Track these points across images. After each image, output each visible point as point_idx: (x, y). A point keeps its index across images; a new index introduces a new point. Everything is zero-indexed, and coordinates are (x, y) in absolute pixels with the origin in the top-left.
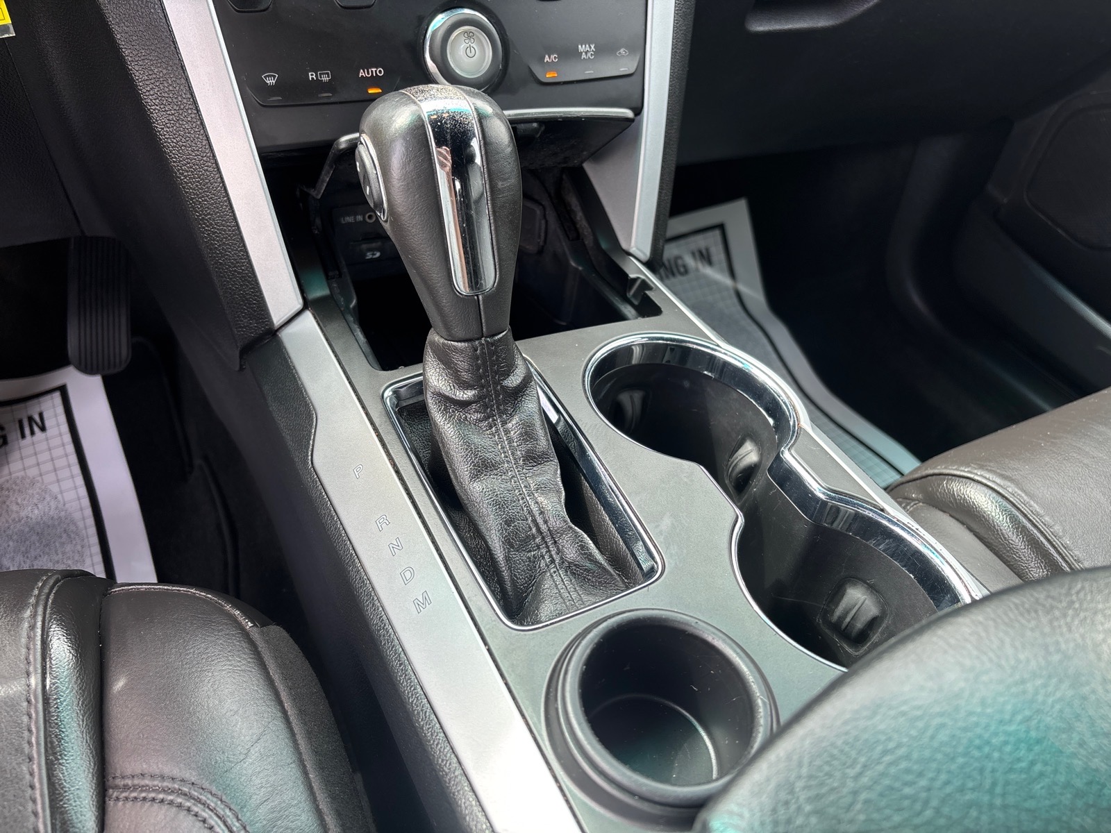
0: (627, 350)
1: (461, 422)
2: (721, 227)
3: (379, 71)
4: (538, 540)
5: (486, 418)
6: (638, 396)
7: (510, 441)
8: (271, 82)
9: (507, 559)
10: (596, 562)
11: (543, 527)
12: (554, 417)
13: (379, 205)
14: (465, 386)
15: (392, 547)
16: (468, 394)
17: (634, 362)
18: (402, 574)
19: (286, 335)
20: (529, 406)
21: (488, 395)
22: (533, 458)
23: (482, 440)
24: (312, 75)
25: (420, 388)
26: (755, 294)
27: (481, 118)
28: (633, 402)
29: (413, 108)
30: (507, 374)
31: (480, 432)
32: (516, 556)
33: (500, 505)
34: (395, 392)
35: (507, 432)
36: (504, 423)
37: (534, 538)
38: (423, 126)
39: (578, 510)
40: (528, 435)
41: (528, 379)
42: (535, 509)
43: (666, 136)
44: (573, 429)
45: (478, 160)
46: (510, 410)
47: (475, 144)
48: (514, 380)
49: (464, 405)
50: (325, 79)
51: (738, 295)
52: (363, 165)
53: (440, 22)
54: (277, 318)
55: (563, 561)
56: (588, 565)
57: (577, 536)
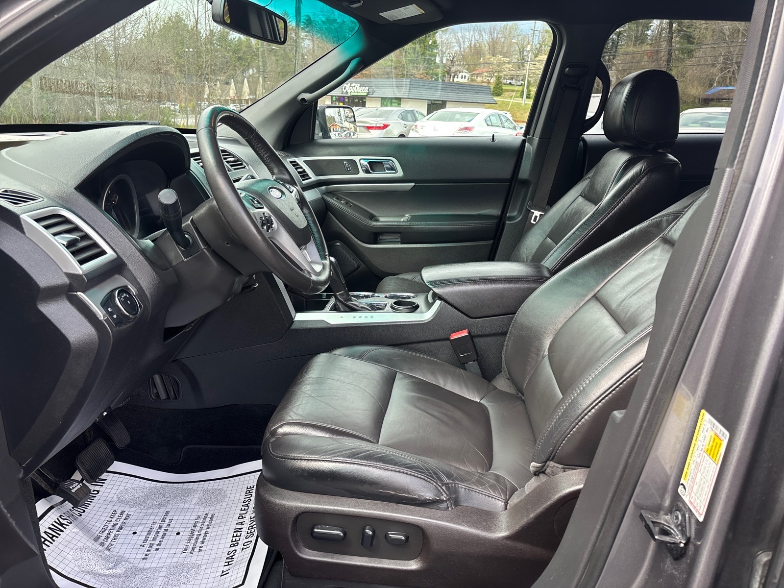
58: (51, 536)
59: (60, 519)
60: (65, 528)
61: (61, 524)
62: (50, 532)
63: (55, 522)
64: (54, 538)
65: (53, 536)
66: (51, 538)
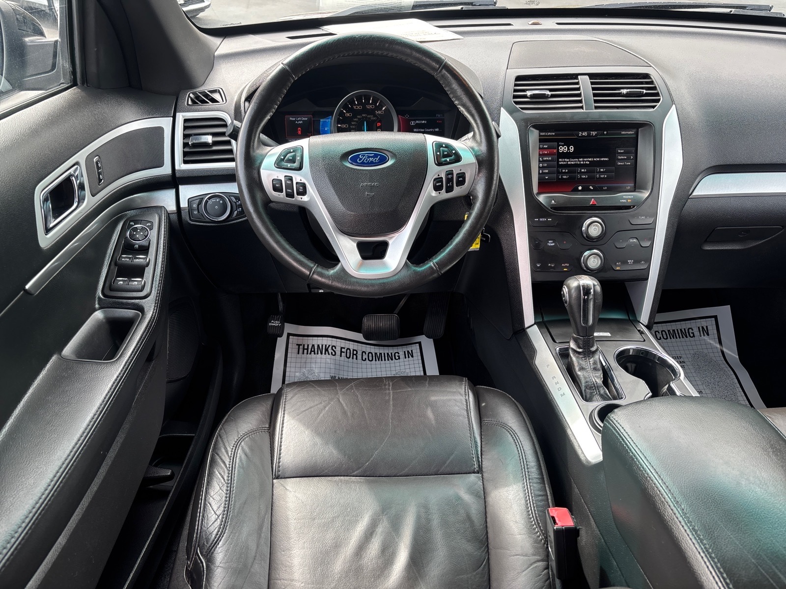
0: (628, 350)
1: (577, 357)
2: (716, 317)
3: (568, 265)
4: (594, 388)
5: (584, 357)
6: (634, 365)
7: (590, 364)
8: (538, 265)
9: (585, 391)
10: (608, 396)
11: (596, 385)
12: (604, 364)
13: (566, 302)
14: (580, 348)
15: (556, 383)
16: (581, 350)
17: (631, 354)
18: (558, 389)
19: (528, 330)
20: (597, 357)
21: (585, 351)
22: (595, 369)
23: (583, 363)
24: (549, 265)
25: (567, 349)
26: (732, 353)
27: (594, 285)
28: (631, 367)
29: (578, 282)
30: (592, 347)
31: (582, 360)
32: (587, 391)
33: (585, 378)
34: (560, 349)
35: (589, 362)
36: (589, 359)
37: (593, 387)
38: (580, 287)
39: (605, 383)
40: (595, 363)
41: (597, 350)
42: (594, 380)
43: (656, 287)
44: (610, 368)
45: (592, 293)
46: (591, 356)
47: (592, 291)
48: (593, 349)
49: (579, 353)
50: (553, 266)
51: (723, 352)
52: (563, 292)
53: (587, 253)
54: (526, 326)
55: (599, 394)
56: (606, 396)
57: (604, 389)
58: (313, 350)
59: (331, 347)
60: (325, 354)
61: (327, 350)
62: (316, 347)
63: (326, 346)
64: (313, 353)
65: (314, 351)
66: (311, 351)
